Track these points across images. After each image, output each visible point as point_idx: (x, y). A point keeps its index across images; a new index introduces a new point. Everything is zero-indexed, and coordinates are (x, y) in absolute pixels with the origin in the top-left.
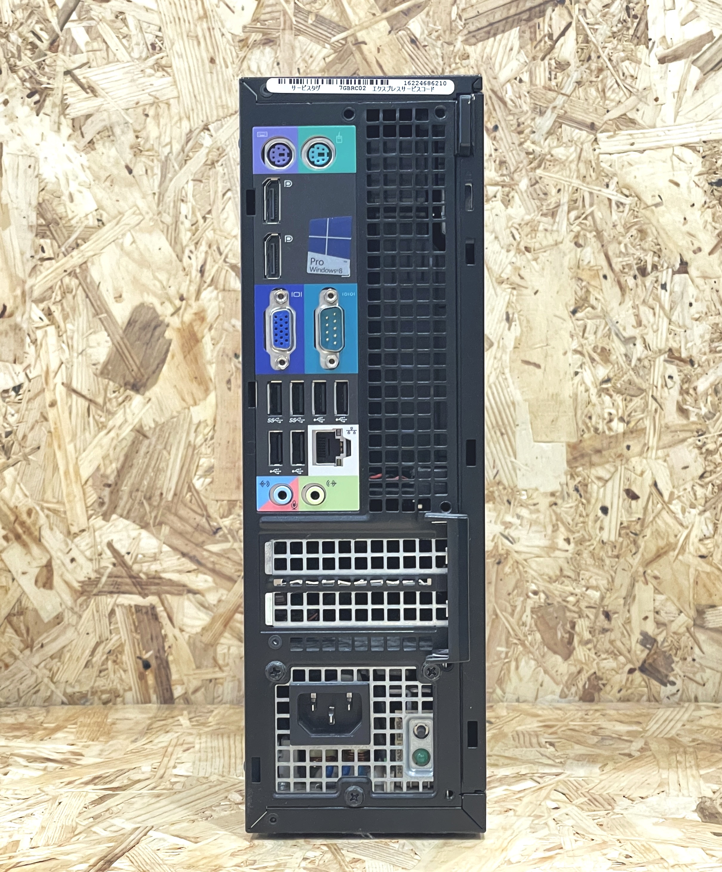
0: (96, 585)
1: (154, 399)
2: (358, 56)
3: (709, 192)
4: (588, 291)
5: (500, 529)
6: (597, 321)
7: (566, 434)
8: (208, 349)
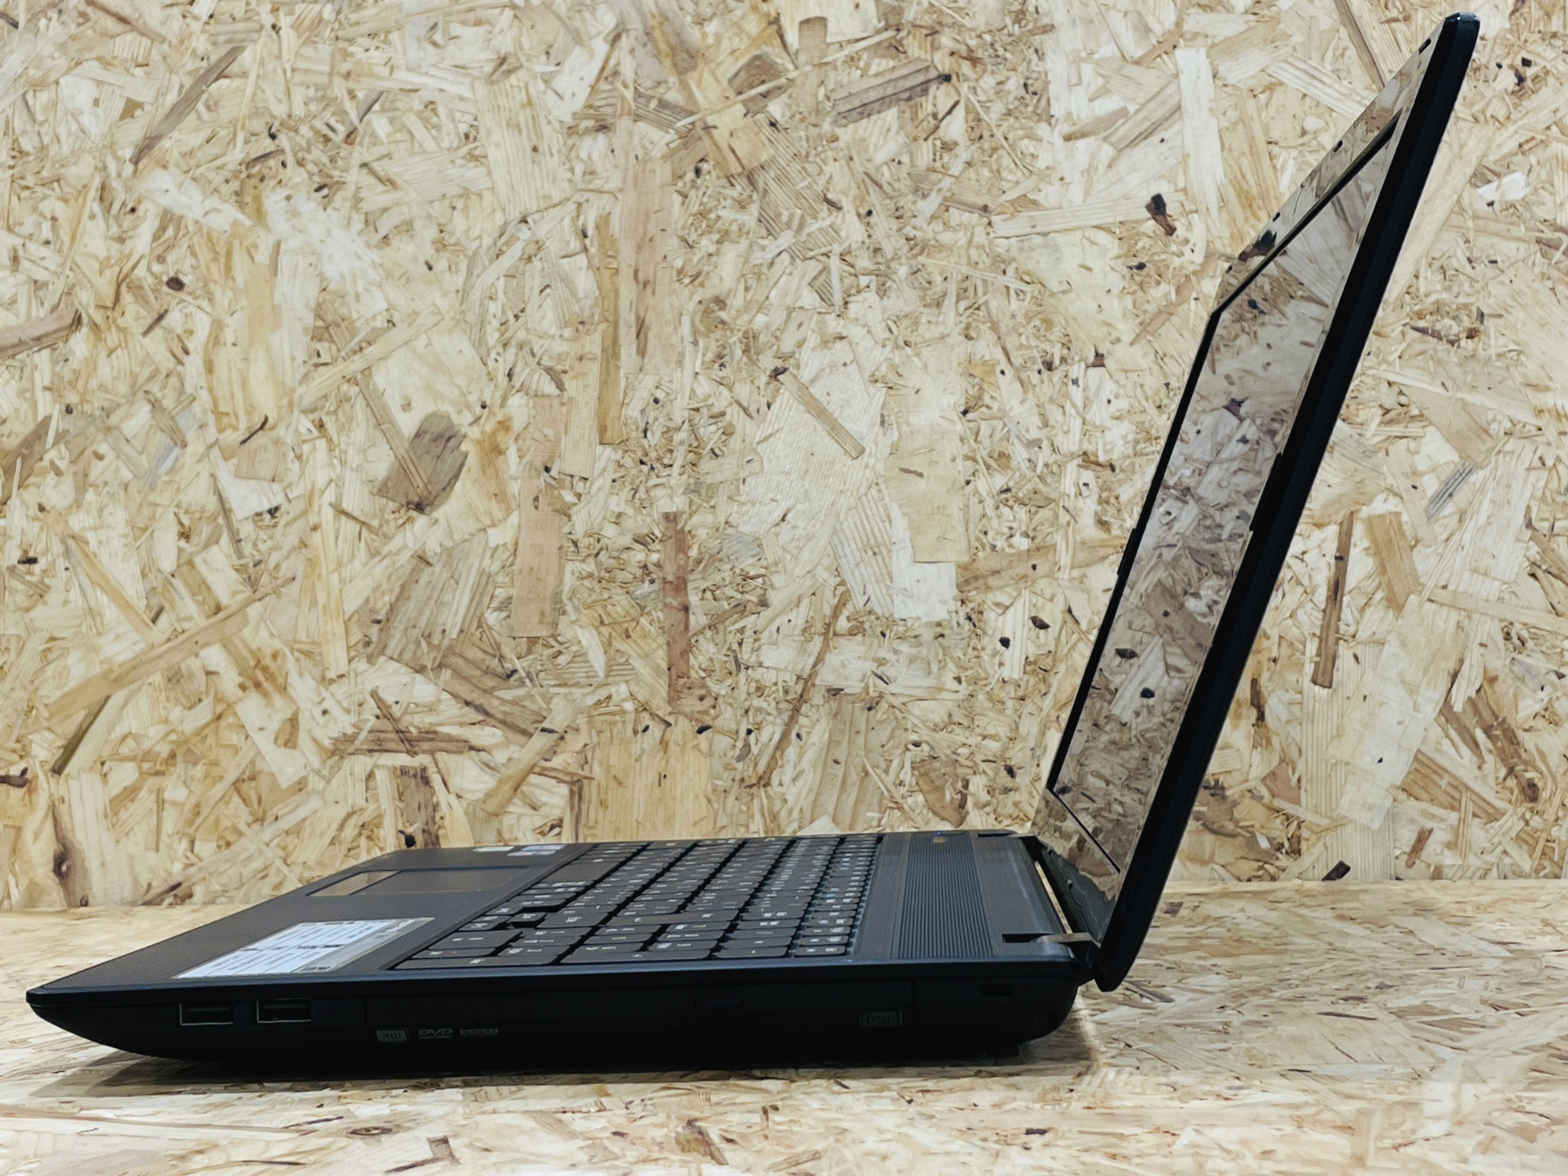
0: (353, 742)
1: (442, 520)
2: (707, 142)
3: (1128, 276)
4: (981, 388)
5: (872, 666)
6: (994, 422)
7: (956, 552)
8: (512, 462)
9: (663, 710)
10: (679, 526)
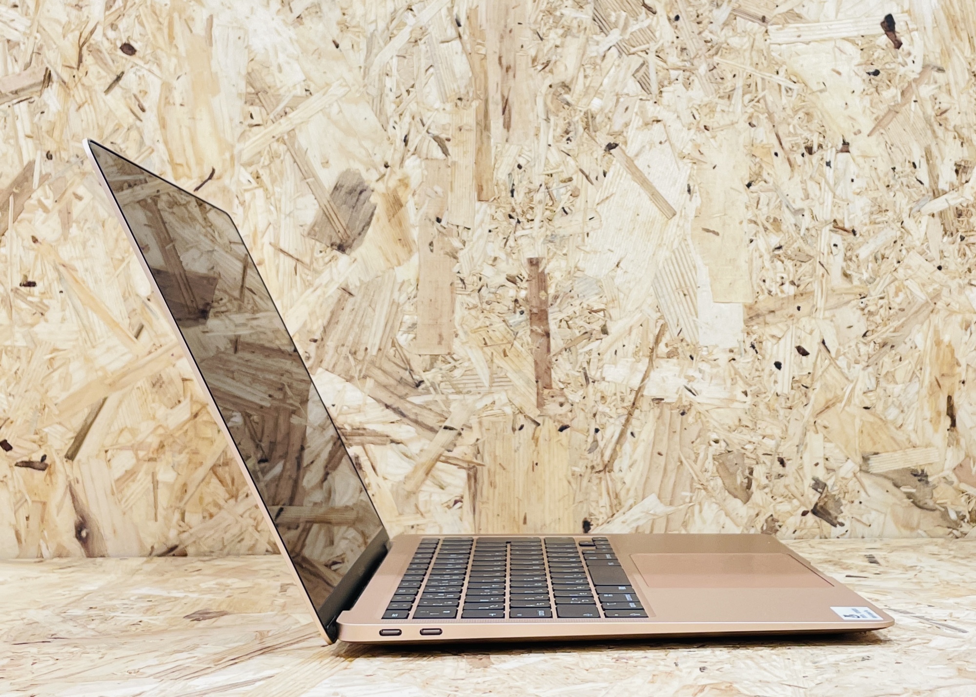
1: (359, 259)
3: (867, 80)
4: (761, 167)
5: (684, 382)
6: (770, 194)
7: (743, 295)
8: (412, 214)
9: (534, 413)
10: (540, 270)
